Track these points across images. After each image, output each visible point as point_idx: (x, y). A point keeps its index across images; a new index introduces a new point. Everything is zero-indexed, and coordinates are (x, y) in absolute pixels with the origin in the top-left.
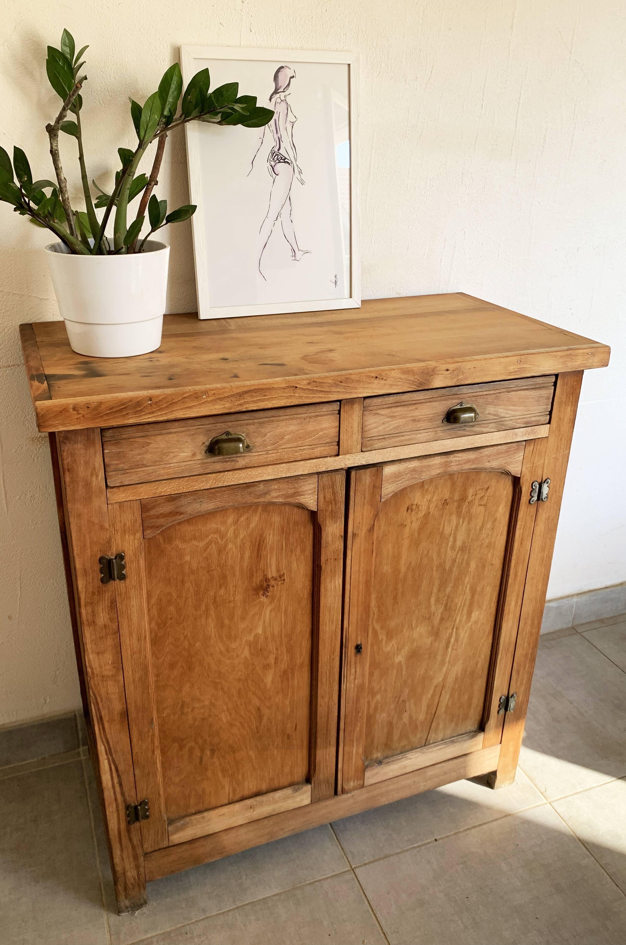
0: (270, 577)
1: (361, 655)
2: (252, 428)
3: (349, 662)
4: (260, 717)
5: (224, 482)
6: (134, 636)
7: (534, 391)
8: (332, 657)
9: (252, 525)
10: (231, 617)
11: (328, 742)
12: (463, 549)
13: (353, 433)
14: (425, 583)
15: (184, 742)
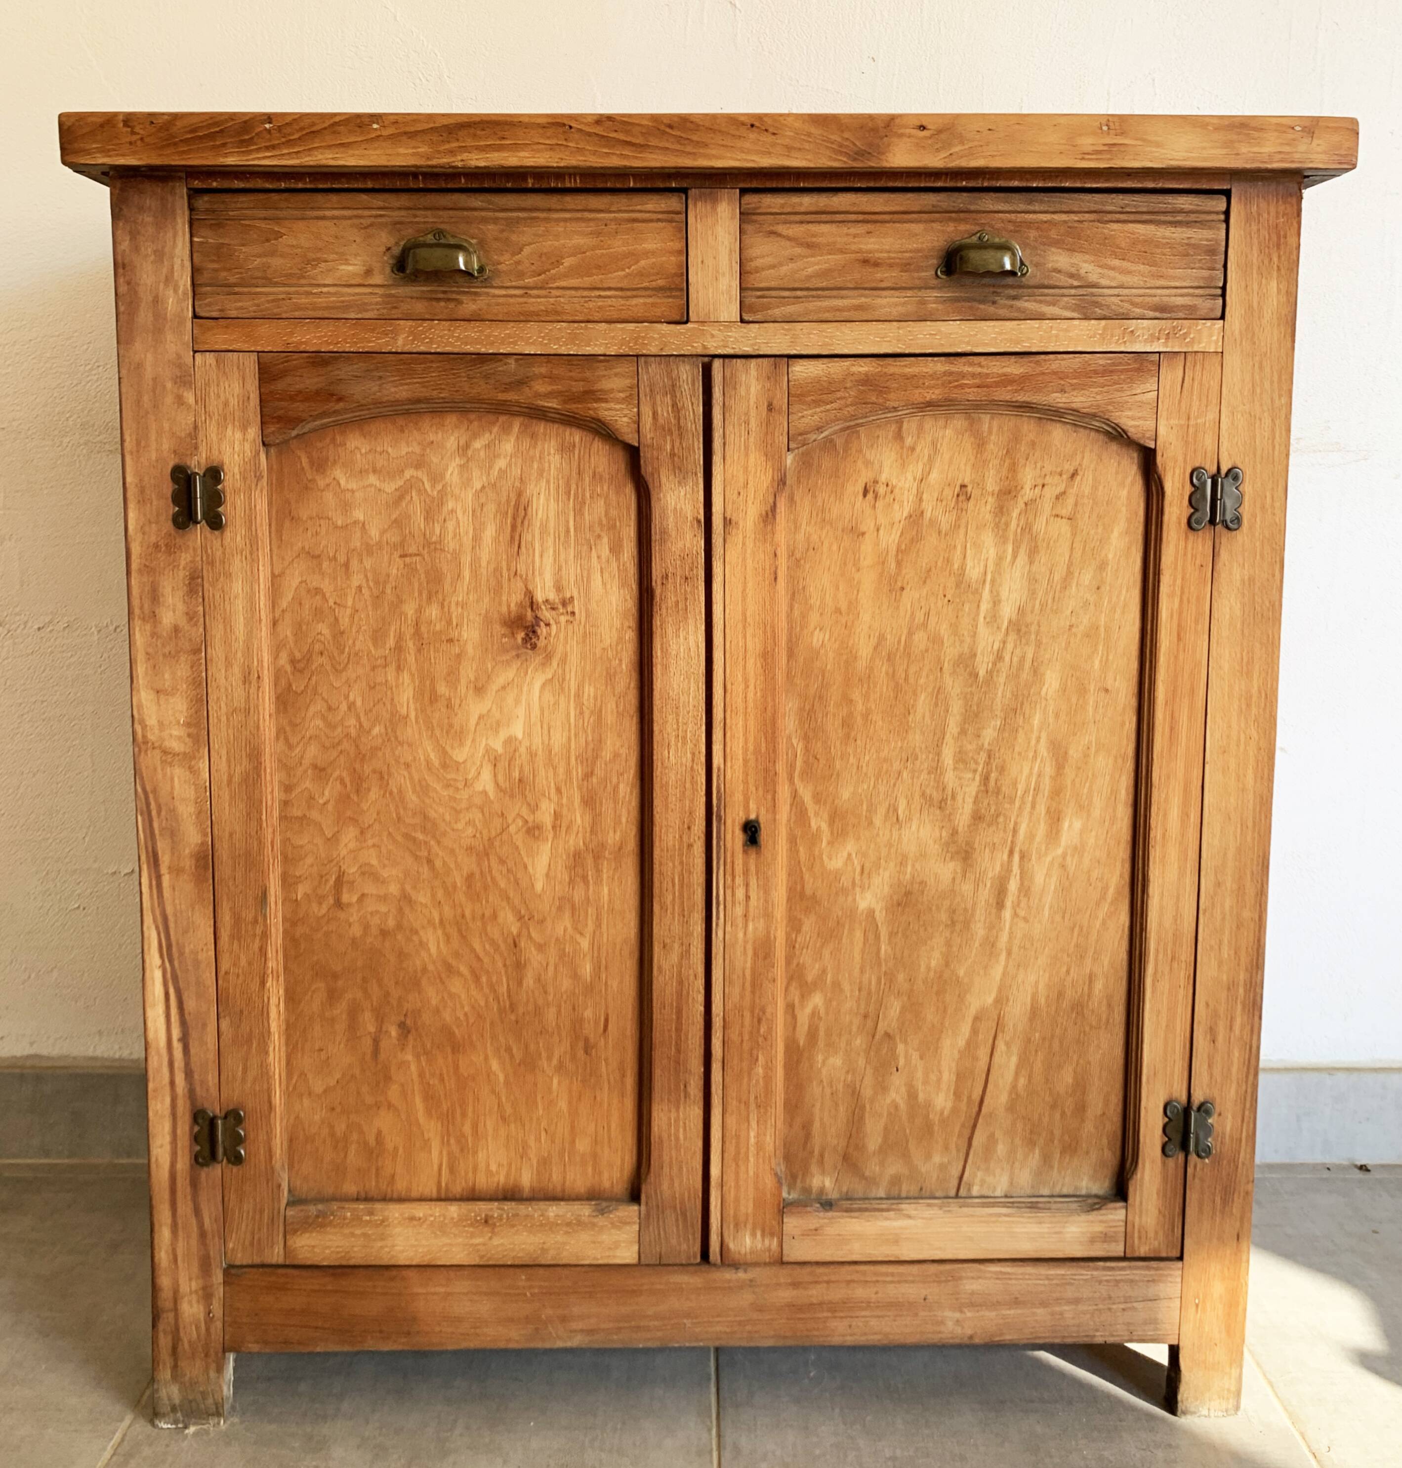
0: (540, 599)
1: (758, 853)
2: (491, 230)
3: (728, 867)
4: (519, 966)
5: (432, 341)
6: (236, 670)
7: (1173, 229)
8: (685, 838)
9: (501, 463)
10: (452, 677)
11: (682, 1087)
12: (1018, 627)
13: (717, 272)
14: (923, 703)
15: (340, 983)
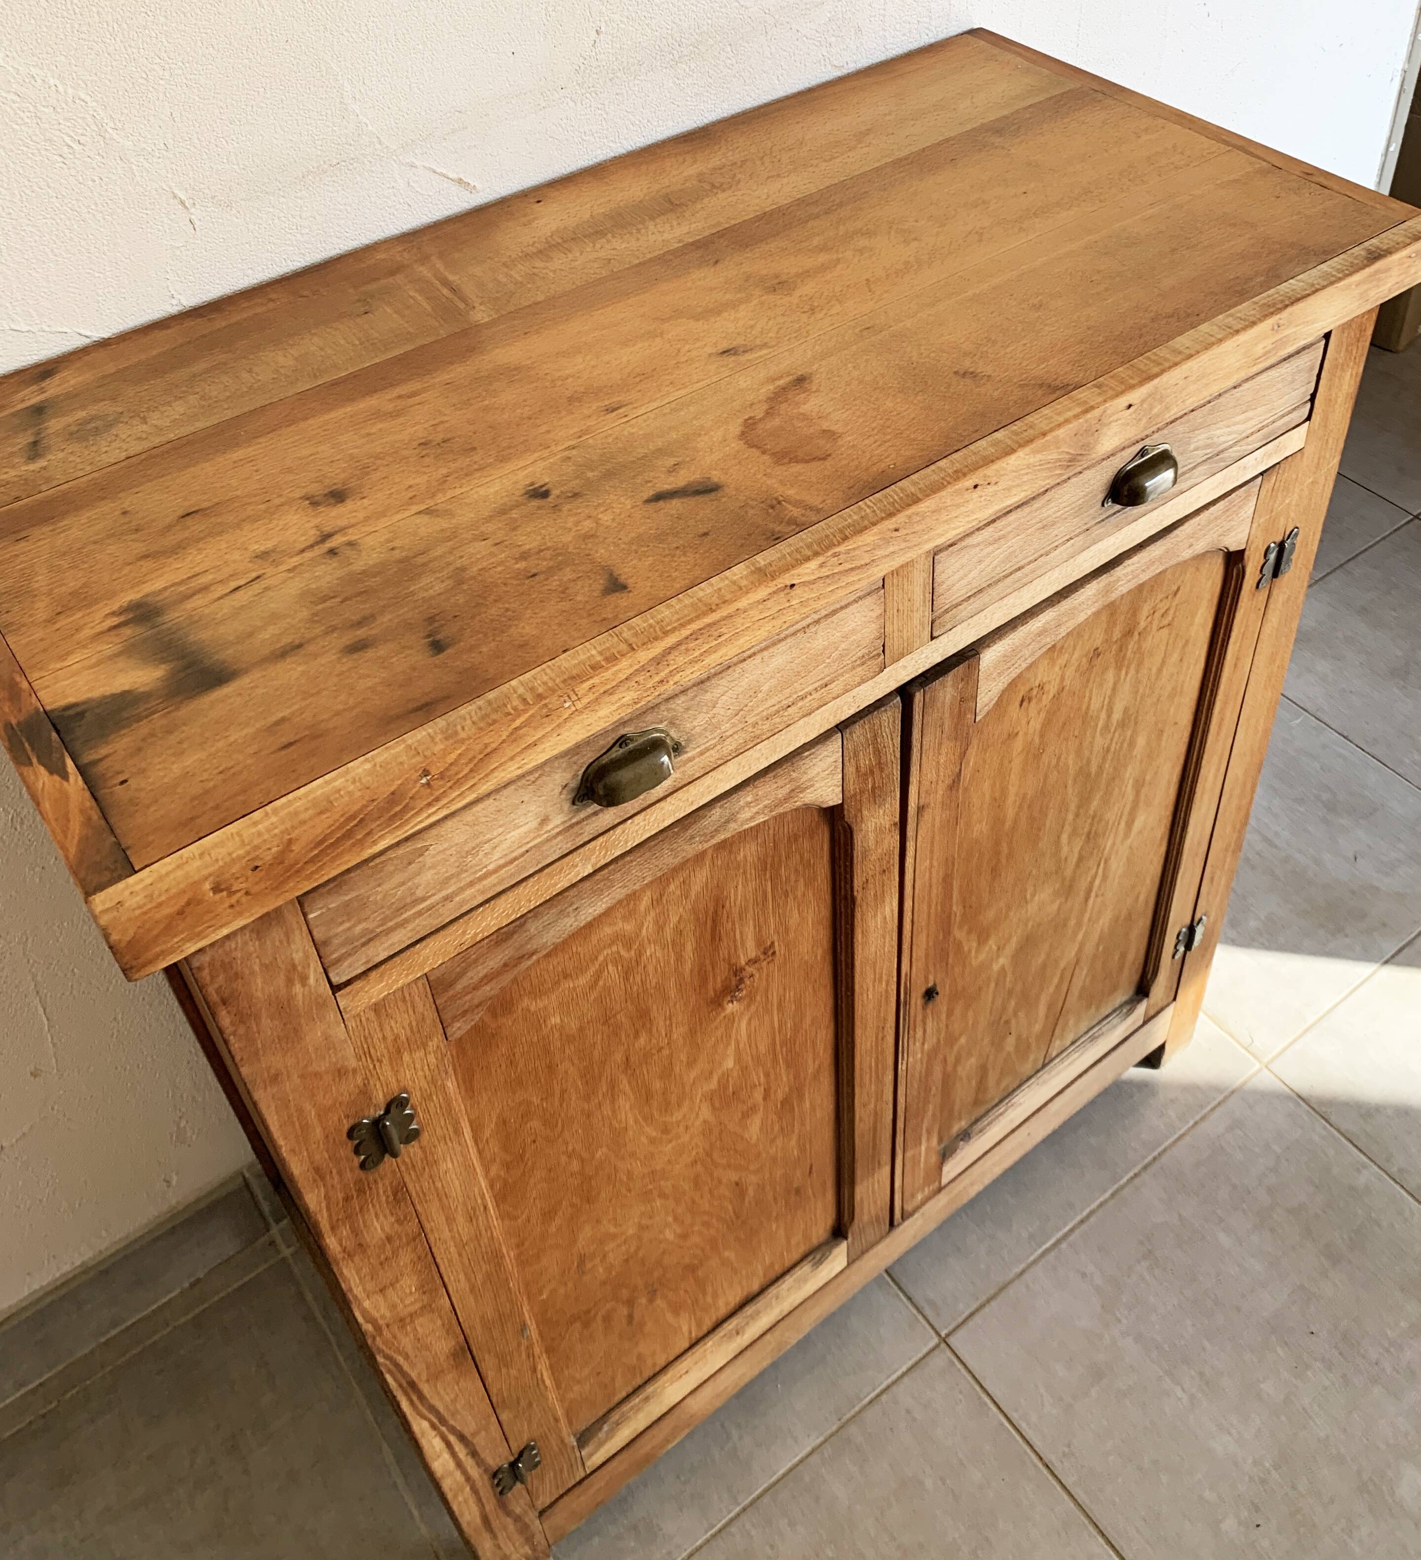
0: (743, 963)
1: (934, 1001)
3: (912, 1026)
4: (742, 1194)
8: (880, 1035)
9: (696, 888)
10: (667, 1073)
11: (876, 1164)
13: (912, 611)
14: (1052, 816)
15: (593, 1312)
